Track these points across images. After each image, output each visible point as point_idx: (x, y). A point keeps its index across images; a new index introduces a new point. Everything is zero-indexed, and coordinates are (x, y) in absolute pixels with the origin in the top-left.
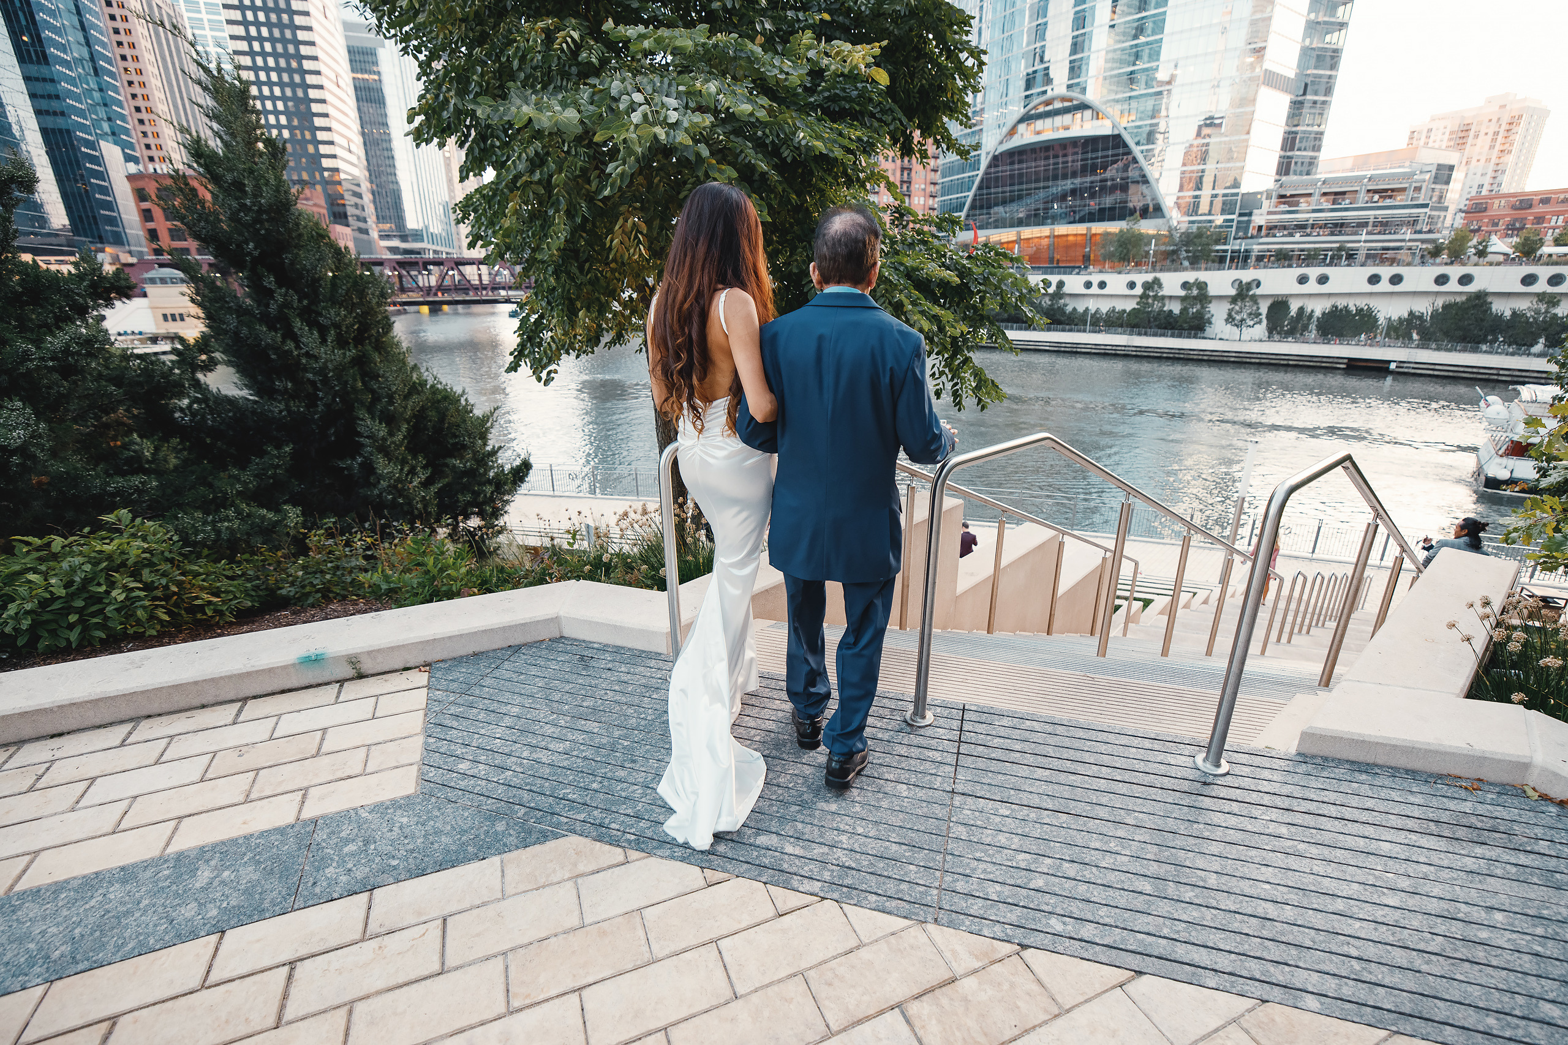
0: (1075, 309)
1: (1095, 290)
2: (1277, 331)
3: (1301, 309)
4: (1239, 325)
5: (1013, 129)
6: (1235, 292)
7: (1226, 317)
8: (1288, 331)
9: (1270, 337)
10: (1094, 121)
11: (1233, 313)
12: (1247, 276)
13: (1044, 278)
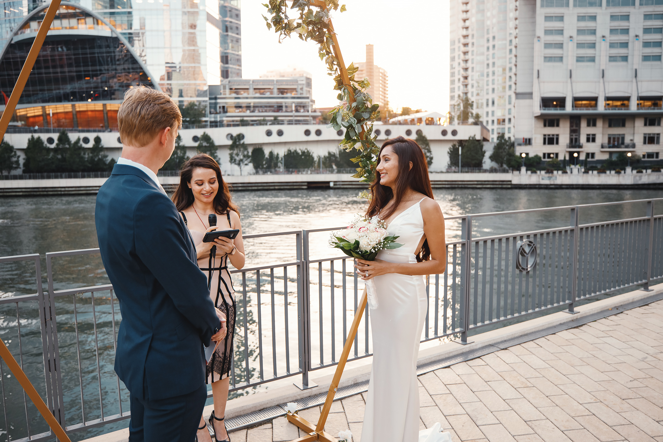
2: (260, 168)
3: (271, 153)
4: (239, 164)
5: (26, 25)
6: (230, 142)
7: (229, 159)
8: (266, 168)
9: (257, 173)
10: (96, 26)
11: (234, 155)
12: (235, 131)
13: (82, 135)
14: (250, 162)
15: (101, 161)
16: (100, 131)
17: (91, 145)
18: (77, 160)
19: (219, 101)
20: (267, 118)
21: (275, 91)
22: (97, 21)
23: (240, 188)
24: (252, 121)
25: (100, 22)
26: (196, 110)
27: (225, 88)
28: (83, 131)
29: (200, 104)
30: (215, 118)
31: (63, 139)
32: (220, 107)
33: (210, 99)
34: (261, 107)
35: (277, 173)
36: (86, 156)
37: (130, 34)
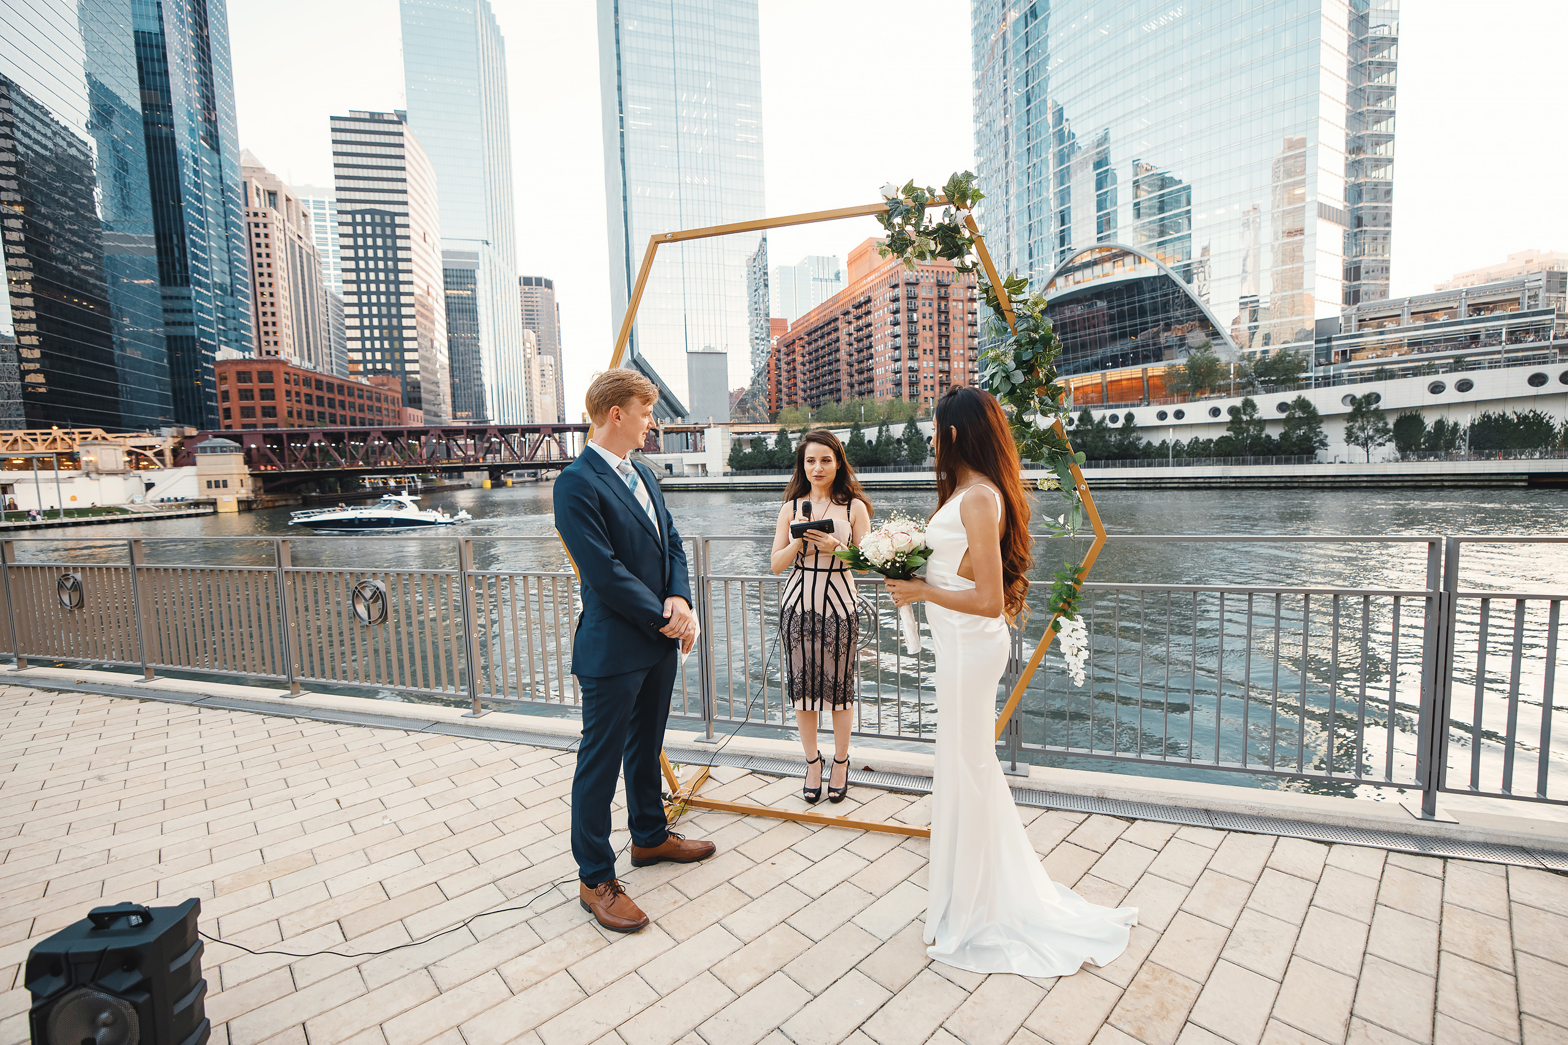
0: (1149, 443)
1: (1171, 420)
2: (1411, 450)
3: (1440, 424)
4: (1365, 445)
5: (1052, 283)
6: (1349, 409)
7: (1345, 436)
8: (1426, 449)
9: (1404, 458)
10: (1137, 265)
11: (1355, 430)
12: (1360, 390)
13: (1109, 413)
14: (1389, 440)
15: (1133, 445)
16: (1133, 406)
17: (1119, 424)
18: (1101, 444)
19: (1334, 343)
20: (1437, 362)
21: (1464, 309)
22: (1140, 258)
23: (1364, 484)
24: (1403, 369)
25: (1143, 259)
26: (1289, 362)
27: (1348, 319)
28: (1111, 407)
29: (1297, 352)
30: (1324, 371)
31: (1085, 418)
32: (1337, 353)
33: (1317, 342)
34: (1426, 343)
35: (1449, 457)
36: (1113, 439)
37: (1189, 265)
